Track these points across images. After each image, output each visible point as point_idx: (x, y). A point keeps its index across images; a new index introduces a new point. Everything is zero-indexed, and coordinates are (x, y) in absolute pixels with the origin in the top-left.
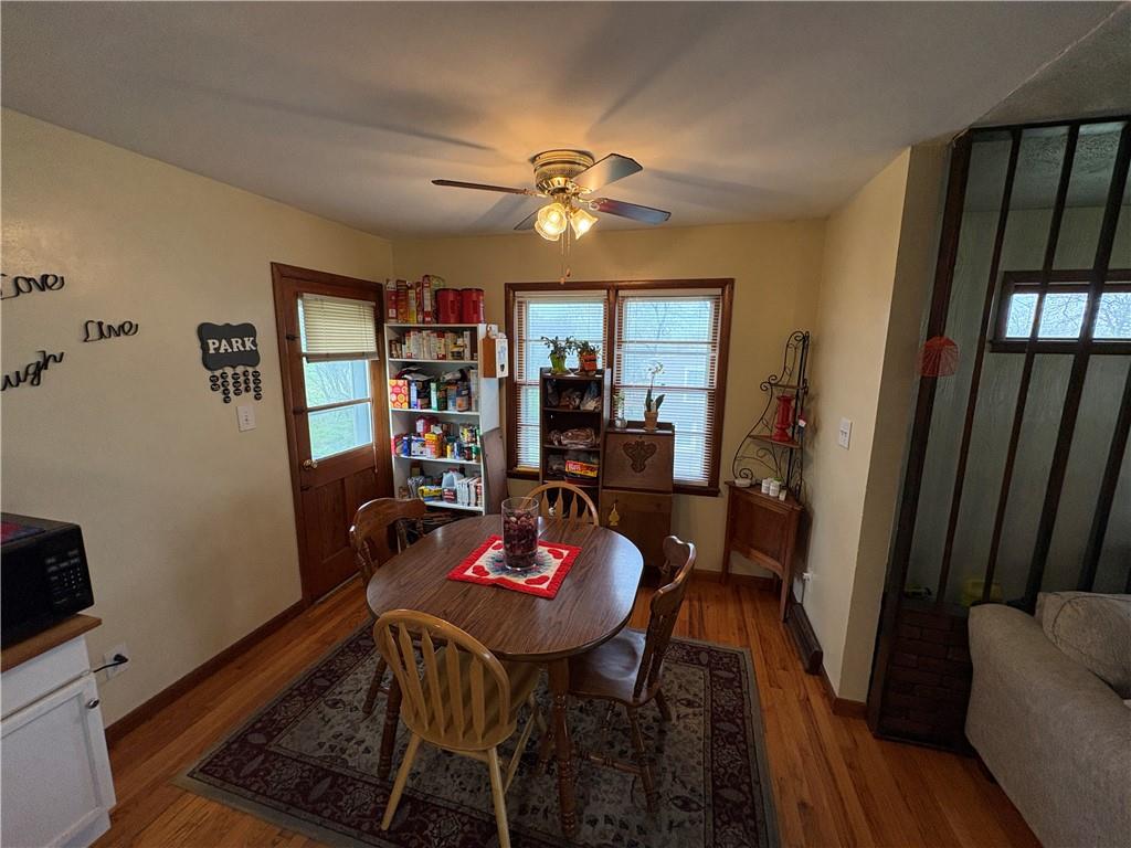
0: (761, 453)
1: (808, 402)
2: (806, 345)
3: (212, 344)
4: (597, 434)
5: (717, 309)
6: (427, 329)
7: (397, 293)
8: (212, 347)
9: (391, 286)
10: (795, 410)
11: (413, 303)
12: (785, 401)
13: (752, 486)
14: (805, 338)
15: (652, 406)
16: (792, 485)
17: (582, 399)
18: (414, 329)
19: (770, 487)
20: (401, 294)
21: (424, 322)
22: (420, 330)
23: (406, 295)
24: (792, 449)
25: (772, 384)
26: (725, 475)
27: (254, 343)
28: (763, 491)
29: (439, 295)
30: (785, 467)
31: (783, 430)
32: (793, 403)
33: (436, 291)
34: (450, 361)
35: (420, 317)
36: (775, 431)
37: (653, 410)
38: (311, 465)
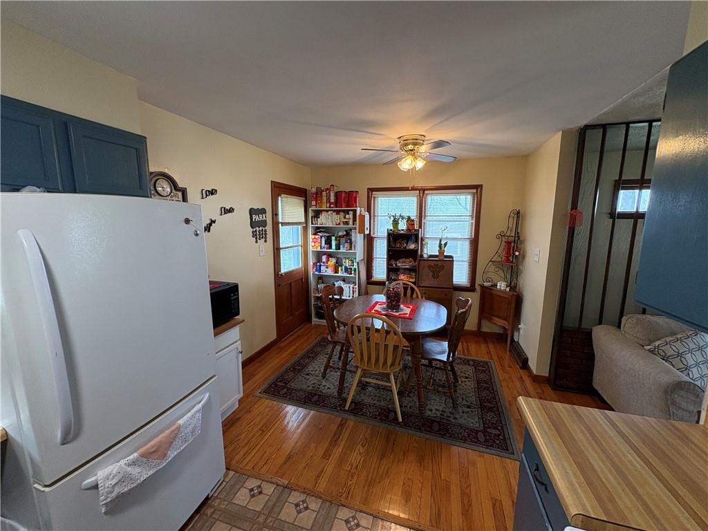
0: (497, 270)
1: (520, 244)
2: (518, 216)
4: (415, 261)
5: (474, 199)
6: (330, 210)
7: (317, 193)
8: (254, 218)
9: (314, 190)
10: (514, 247)
11: (325, 198)
12: (509, 243)
13: (492, 286)
14: (518, 213)
15: (441, 247)
16: (513, 284)
17: (407, 244)
18: (324, 210)
19: (502, 285)
20: (318, 194)
21: (330, 207)
22: (327, 211)
23: (321, 194)
24: (512, 266)
25: (502, 235)
26: (479, 281)
27: (266, 217)
28: (498, 287)
29: (337, 195)
30: (509, 276)
31: (508, 257)
32: (513, 244)
33: (336, 193)
34: (342, 225)
35: (328, 205)
36: (504, 258)
37: (443, 249)
38: (281, 275)
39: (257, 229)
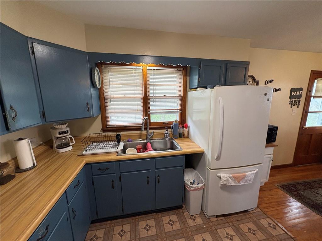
3: (293, 93)
8: (293, 94)
27: (301, 93)
38: (306, 128)
39: (294, 100)
